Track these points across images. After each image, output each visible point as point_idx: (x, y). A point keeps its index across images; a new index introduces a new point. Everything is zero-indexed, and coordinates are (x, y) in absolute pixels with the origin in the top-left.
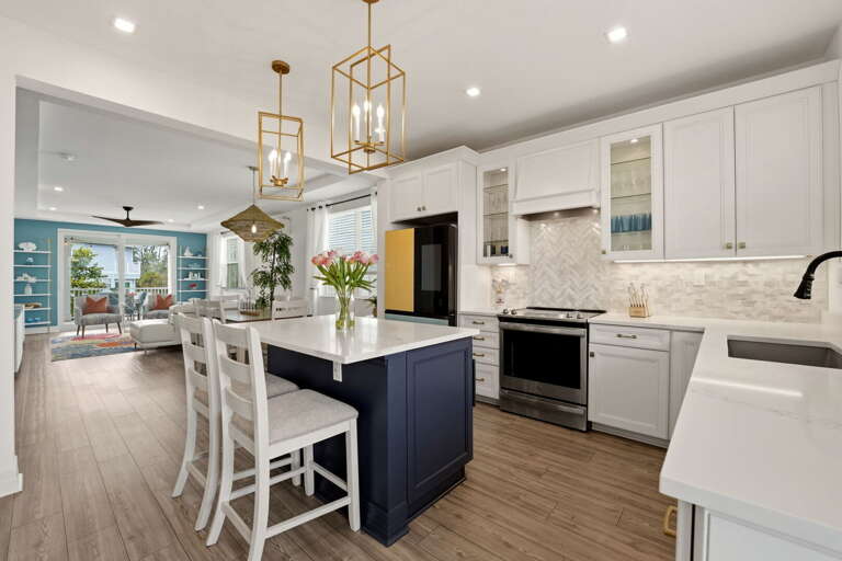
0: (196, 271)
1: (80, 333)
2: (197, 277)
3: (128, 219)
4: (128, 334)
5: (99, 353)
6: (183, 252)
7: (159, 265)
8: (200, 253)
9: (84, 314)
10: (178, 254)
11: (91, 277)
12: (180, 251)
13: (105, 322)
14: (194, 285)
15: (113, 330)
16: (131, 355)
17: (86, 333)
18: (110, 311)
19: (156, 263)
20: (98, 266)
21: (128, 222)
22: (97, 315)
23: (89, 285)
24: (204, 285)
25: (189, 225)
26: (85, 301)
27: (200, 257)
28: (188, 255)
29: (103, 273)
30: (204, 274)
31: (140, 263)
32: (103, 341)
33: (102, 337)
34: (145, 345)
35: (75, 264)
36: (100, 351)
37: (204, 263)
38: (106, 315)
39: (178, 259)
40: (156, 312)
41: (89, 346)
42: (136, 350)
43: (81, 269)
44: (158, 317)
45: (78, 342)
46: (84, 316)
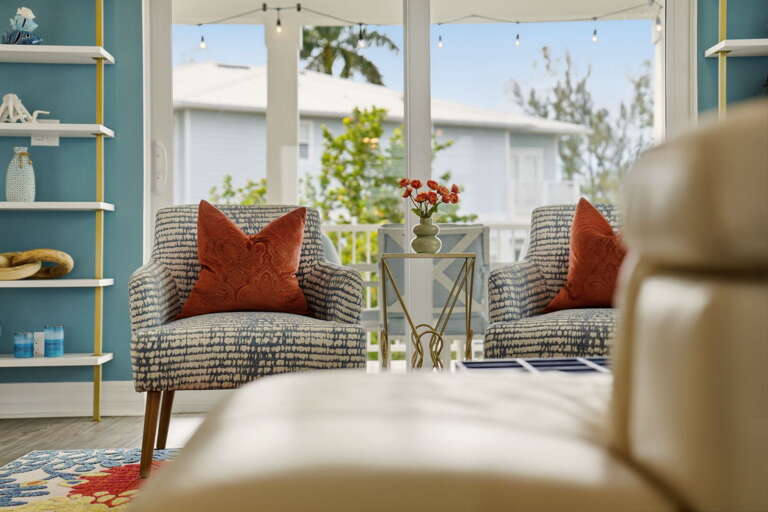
46: (167, 328)
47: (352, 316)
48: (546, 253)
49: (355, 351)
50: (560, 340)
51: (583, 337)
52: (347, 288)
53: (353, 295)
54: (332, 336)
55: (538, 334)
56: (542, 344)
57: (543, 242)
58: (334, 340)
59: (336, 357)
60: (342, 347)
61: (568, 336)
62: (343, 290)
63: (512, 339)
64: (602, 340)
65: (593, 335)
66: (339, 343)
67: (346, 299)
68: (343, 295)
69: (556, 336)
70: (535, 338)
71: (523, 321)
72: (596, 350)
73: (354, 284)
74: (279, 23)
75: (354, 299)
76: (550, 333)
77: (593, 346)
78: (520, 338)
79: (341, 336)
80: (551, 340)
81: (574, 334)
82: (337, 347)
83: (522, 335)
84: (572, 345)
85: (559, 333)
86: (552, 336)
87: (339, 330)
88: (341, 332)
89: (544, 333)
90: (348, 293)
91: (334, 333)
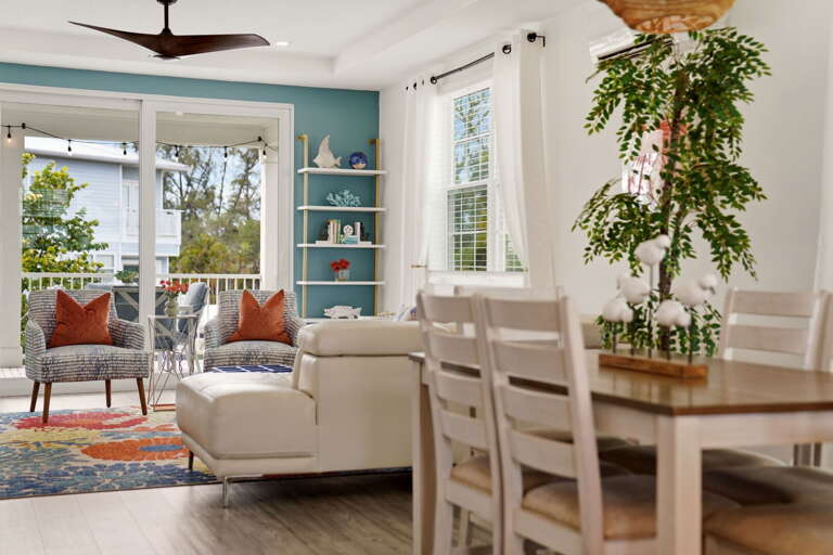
0: (347, 218)
1: (40, 406)
2: (352, 239)
3: (166, 30)
4: (167, 418)
5: (88, 483)
6: (313, 154)
7: (220, 222)
8: (360, 156)
9: (50, 345)
10: (298, 164)
11: (71, 246)
12: (306, 152)
13: (104, 374)
14: (343, 265)
15: (125, 402)
16: (178, 496)
17: (56, 405)
18: (117, 339)
19: (213, 216)
20: (88, 218)
21: (167, 45)
22: (86, 351)
23: (66, 267)
24: (369, 263)
25: (331, 61)
26: (52, 304)
27: (360, 170)
28: (327, 163)
29: (97, 239)
30: (370, 227)
31: (178, 214)
32: (96, 437)
33: (93, 421)
34: (225, 468)
35: (32, 207)
36: (89, 472)
37: (370, 188)
38: (108, 350)
39: (299, 177)
40: (241, 347)
41: (61, 454)
42: (194, 478)
43: (50, 222)
44: (249, 363)
45: (31, 435)
46: (51, 354)
47: (140, 346)
48: (227, 314)
49: (145, 363)
51: (248, 355)
52: (138, 333)
54: (134, 356)
55: (227, 354)
56: (231, 358)
57: (226, 309)
59: (136, 365)
60: (139, 361)
61: (242, 354)
62: (136, 334)
63: (217, 356)
64: (257, 356)
65: (253, 353)
68: (136, 336)
69: (236, 354)
71: (221, 347)
72: (254, 360)
74: (9, 136)
76: (234, 353)
77: (253, 358)
78: (220, 356)
79: (138, 356)
80: (234, 356)
81: (245, 353)
82: (137, 361)
83: (221, 354)
84: (244, 358)
85: (239, 354)
87: (136, 353)
89: (231, 353)
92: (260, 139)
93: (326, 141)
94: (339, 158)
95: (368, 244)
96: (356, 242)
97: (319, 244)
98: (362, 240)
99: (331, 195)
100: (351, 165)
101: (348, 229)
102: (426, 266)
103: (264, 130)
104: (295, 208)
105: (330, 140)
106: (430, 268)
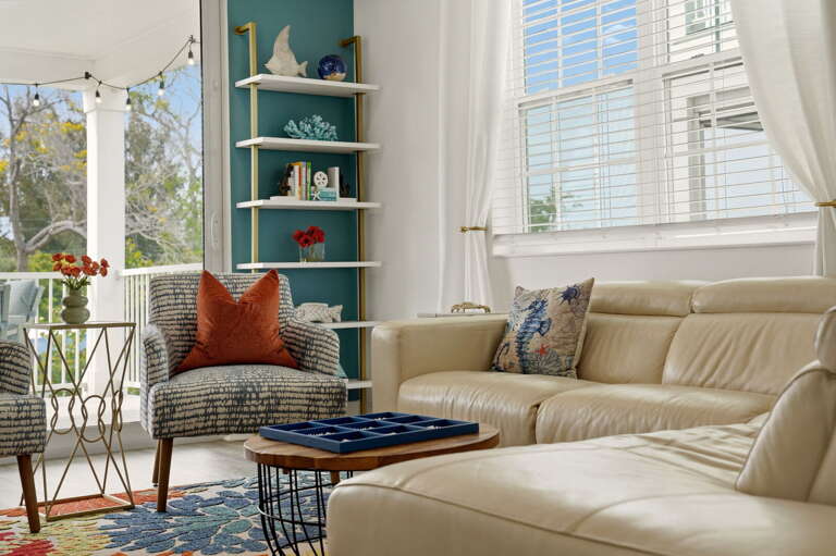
0: (320, 160)
6: (264, 54)
10: (237, 70)
12: (253, 51)
14: (315, 235)
28: (285, 72)
30: (353, 175)
48: (169, 318)
49: (38, 421)
50: (222, 396)
51: (241, 392)
52: (15, 360)
53: (24, 367)
54: (16, 408)
55: (202, 392)
56: (208, 401)
57: (165, 308)
58: (19, 412)
59: (20, 428)
60: (26, 418)
61: (229, 392)
62: (11, 362)
63: (180, 398)
64: (257, 394)
65: (249, 389)
66: (23, 414)
67: (16, 371)
68: (12, 367)
69: (219, 393)
70: (200, 396)
72: (253, 402)
73: (23, 356)
75: (24, 371)
76: (213, 391)
77: (250, 399)
78: (188, 397)
79: (26, 408)
80: (215, 397)
81: (234, 390)
82: (22, 419)
83: (189, 394)
84: (233, 400)
85: (221, 390)
86: (215, 393)
87: (22, 402)
88: (24, 404)
89: (208, 391)
90: (18, 365)
91: (18, 405)
92: (88, 76)
93: (284, 34)
94: (305, 63)
95: (351, 203)
96: (334, 199)
97: (276, 201)
98: (342, 196)
99: (292, 122)
100: (321, 75)
101: (320, 176)
102: (486, 229)
103: (93, 62)
104: (233, 144)
105: (290, 32)
106: (496, 231)
